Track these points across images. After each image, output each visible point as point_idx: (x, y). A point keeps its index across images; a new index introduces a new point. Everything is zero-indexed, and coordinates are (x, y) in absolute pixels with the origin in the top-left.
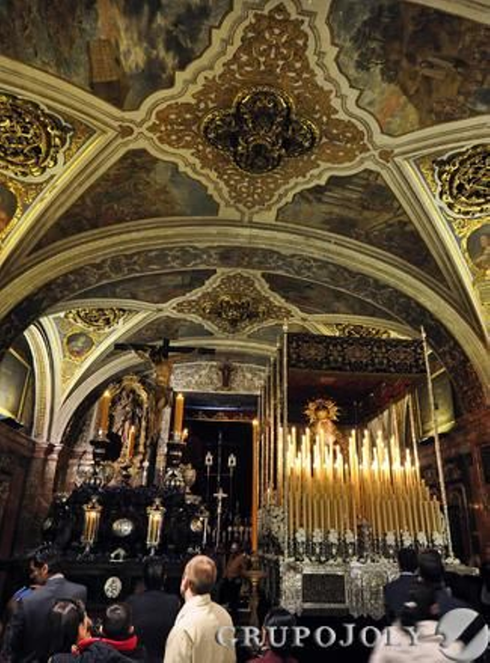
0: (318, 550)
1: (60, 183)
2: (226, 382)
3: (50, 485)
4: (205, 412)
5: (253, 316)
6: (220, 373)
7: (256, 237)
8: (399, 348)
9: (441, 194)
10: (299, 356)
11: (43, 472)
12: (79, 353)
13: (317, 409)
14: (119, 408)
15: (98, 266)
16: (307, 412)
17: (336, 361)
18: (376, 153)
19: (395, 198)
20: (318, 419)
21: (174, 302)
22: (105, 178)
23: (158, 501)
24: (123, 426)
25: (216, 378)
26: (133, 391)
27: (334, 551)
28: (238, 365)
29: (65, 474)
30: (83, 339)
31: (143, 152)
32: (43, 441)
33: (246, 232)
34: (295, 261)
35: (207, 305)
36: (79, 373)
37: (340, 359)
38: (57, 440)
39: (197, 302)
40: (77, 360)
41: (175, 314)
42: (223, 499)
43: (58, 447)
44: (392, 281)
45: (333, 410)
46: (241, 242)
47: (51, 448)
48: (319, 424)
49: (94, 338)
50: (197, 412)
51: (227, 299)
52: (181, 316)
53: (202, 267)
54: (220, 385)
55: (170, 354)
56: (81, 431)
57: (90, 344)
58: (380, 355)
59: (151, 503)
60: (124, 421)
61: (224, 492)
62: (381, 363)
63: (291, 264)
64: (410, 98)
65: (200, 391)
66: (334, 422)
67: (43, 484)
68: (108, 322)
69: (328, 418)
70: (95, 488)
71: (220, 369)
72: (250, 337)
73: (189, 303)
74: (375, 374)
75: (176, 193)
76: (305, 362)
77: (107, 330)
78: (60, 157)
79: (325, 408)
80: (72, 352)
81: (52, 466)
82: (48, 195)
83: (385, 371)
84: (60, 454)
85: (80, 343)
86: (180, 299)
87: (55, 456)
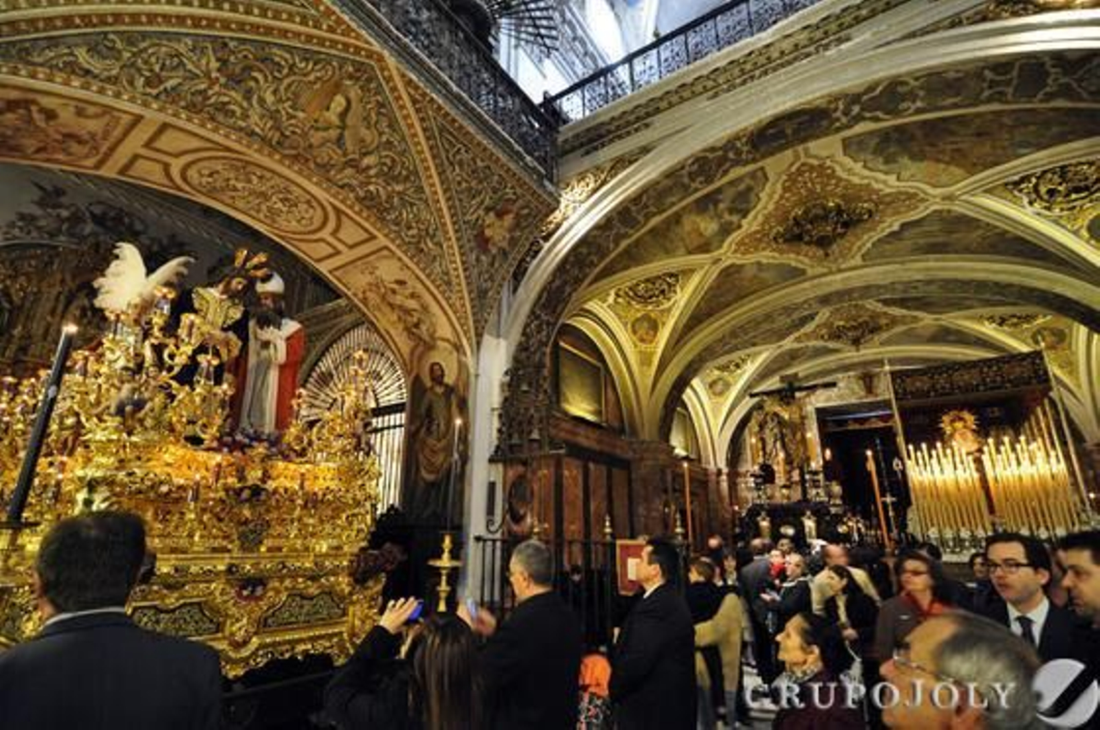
0: (951, 544)
1: (682, 303)
2: (870, 389)
3: (727, 500)
4: (856, 420)
5: (875, 330)
6: (861, 382)
7: (848, 278)
8: (1013, 363)
9: (1031, 203)
10: (905, 390)
11: (718, 491)
12: (721, 394)
13: (953, 421)
14: (767, 431)
15: (720, 340)
16: (942, 425)
17: (943, 388)
18: (938, 200)
19: (978, 220)
20: (955, 430)
21: (792, 337)
22: (711, 288)
23: (808, 513)
24: (775, 446)
25: (859, 388)
26: (776, 414)
27: (967, 544)
28: (878, 370)
29: (736, 490)
30: (721, 383)
31: (732, 266)
32: (712, 467)
33: (839, 277)
34: (897, 286)
35: (824, 331)
36: (725, 410)
37: (948, 386)
38: (722, 465)
39: (814, 332)
40: (721, 400)
41: (796, 345)
42: (893, 503)
43: (725, 470)
44: (1015, 279)
45: (970, 418)
46: (838, 287)
47: (719, 472)
48: (957, 436)
49: (731, 379)
50: (846, 421)
51: (842, 323)
52: (802, 345)
53: (806, 313)
54: (863, 393)
55: (798, 394)
56: (740, 454)
57: (728, 386)
58: (991, 374)
59: (803, 514)
60: (775, 442)
61: (893, 496)
62: (994, 381)
63: (894, 289)
64: (948, 163)
65: (844, 402)
66: (974, 431)
67: (721, 498)
68: (738, 366)
69: (965, 427)
70: (761, 506)
71: (860, 378)
72: (882, 344)
73: (805, 334)
74: (989, 393)
75: (764, 275)
76: (911, 393)
77: (739, 371)
78: (678, 289)
79: (961, 419)
80: (715, 394)
81: (724, 485)
82: (676, 313)
83: (999, 388)
84: (728, 475)
85: (719, 387)
86: (797, 334)
87: (724, 477)
